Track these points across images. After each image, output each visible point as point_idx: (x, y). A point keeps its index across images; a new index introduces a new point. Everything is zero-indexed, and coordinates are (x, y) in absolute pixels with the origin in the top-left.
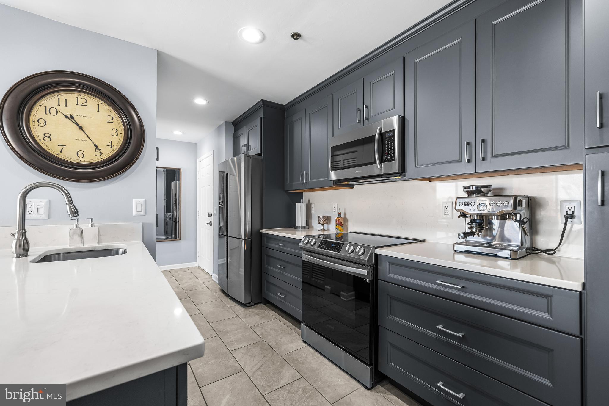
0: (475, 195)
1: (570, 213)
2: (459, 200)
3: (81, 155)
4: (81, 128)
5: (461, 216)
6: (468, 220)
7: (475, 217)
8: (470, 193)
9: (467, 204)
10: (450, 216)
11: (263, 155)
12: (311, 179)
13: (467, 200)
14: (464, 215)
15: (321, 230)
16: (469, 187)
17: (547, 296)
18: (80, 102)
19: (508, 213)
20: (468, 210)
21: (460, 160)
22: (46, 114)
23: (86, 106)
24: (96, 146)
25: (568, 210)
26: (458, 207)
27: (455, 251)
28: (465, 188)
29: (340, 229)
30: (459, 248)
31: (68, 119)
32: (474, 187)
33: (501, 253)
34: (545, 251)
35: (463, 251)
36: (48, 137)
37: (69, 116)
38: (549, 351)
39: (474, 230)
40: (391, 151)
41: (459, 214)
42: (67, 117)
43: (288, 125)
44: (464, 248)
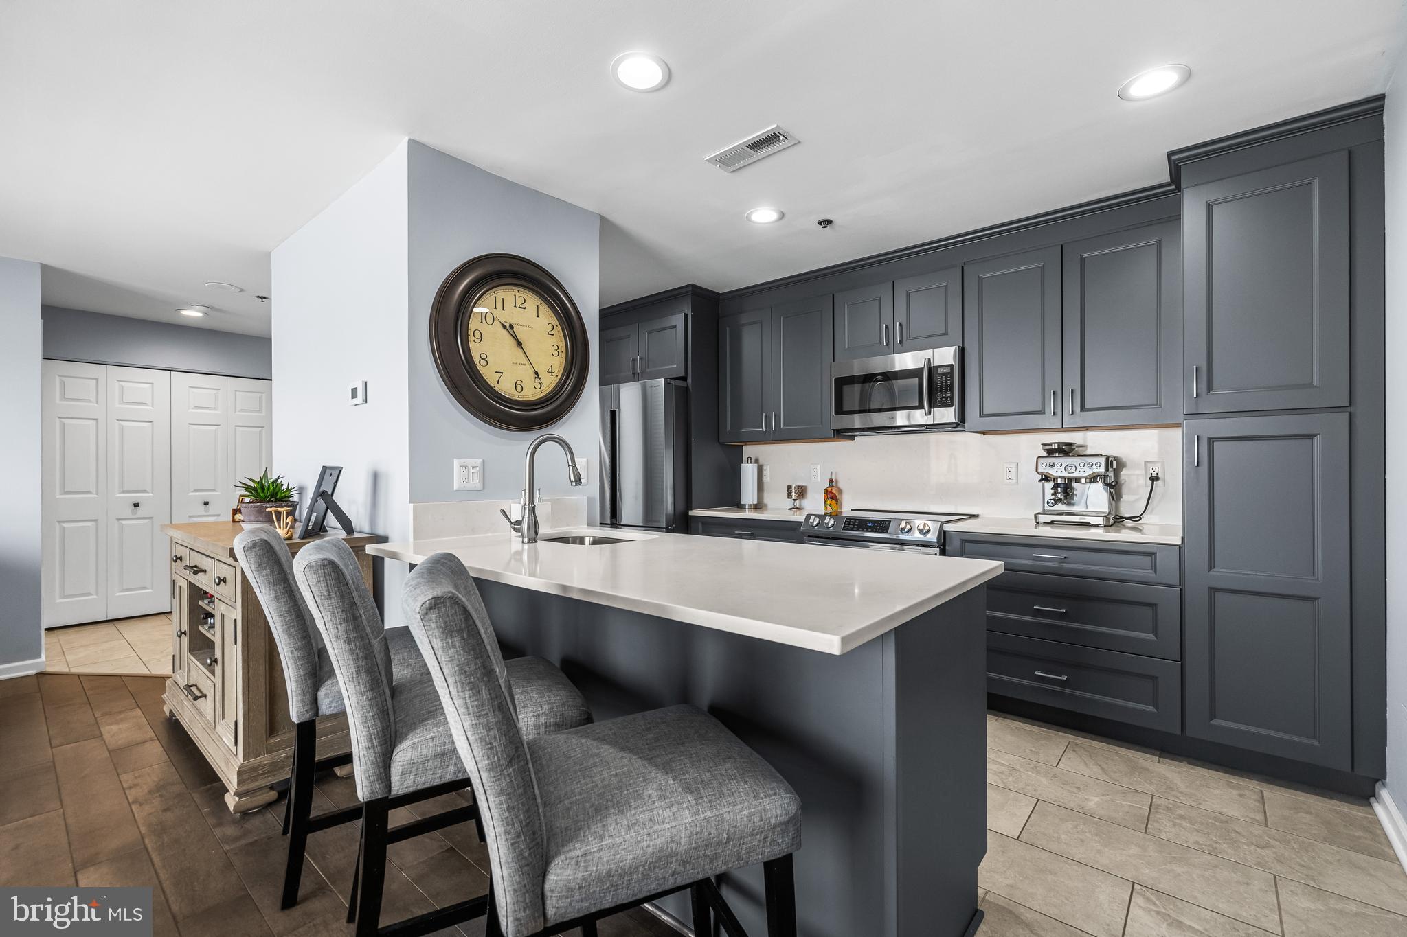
0: (1057, 455)
1: (1154, 475)
2: (1041, 461)
3: (519, 388)
4: (519, 344)
5: (1042, 479)
6: (1051, 484)
7: (1059, 481)
8: (1050, 453)
9: (1052, 466)
10: (1014, 481)
11: (689, 380)
12: (784, 425)
13: (1051, 460)
14: (1046, 478)
15: (793, 508)
16: (1050, 444)
17: (1151, 554)
18: (519, 301)
19: (1099, 476)
20: (1053, 472)
21: (1042, 412)
22: (482, 322)
23: (525, 308)
24: (536, 373)
25: (1152, 471)
26: (1040, 470)
27: (1038, 523)
28: (1044, 445)
29: (833, 505)
30: (1041, 518)
31: (505, 331)
32: (1056, 445)
33: (1093, 520)
34: (1130, 518)
35: (1049, 521)
36: (484, 359)
37: (508, 325)
38: (1153, 606)
39: (1059, 496)
40: (946, 393)
41: (1040, 477)
42: (504, 327)
43: (728, 329)
44: (1049, 518)
